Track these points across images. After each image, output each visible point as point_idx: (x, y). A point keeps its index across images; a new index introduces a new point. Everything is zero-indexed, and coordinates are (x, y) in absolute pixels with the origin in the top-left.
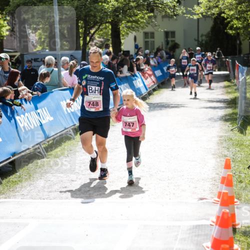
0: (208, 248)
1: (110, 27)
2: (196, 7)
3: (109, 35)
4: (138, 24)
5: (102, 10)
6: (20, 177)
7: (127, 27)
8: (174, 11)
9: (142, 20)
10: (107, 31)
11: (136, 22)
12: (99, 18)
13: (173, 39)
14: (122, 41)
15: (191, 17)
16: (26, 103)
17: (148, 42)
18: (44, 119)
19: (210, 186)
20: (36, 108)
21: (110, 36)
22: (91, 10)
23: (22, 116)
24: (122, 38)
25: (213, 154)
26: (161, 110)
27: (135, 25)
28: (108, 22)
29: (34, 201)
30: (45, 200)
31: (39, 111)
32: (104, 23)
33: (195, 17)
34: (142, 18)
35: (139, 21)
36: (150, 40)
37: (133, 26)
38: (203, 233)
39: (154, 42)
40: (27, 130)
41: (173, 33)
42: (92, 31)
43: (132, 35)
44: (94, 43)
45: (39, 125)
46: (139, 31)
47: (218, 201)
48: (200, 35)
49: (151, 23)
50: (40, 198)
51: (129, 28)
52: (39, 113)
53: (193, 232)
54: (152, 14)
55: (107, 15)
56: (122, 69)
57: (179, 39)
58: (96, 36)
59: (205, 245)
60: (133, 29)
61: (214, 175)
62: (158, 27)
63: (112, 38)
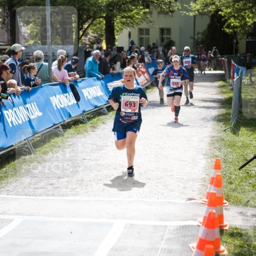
0: (194, 248)
1: (104, 22)
2: (192, 4)
3: (103, 30)
4: (133, 19)
5: (96, 4)
6: (6, 172)
7: (121, 22)
8: (169, 8)
9: (137, 16)
10: (101, 26)
11: (131, 17)
12: (92, 12)
13: (168, 36)
14: (117, 37)
15: (187, 14)
16: (15, 97)
17: (143, 38)
18: (32, 114)
19: (200, 187)
20: (25, 103)
21: (104, 32)
22: (84, 4)
23: (10, 110)
24: (116, 33)
25: (204, 155)
26: (153, 108)
27: (130, 21)
28: (102, 17)
29: (19, 197)
30: (31, 197)
31: (28, 106)
32: (97, 18)
33: (191, 14)
34: (138, 14)
35: (134, 17)
36: (144, 36)
37: (128, 22)
38: (190, 234)
39: (148, 38)
40: (15, 125)
41: (169, 30)
42: (85, 26)
43: (126, 31)
44: (87, 38)
45: (27, 120)
46: (134, 27)
47: (206, 202)
48: (196, 33)
49: (146, 20)
50: (26, 195)
51: (123, 23)
52: (27, 108)
53: (179, 233)
54: (148, 10)
55: (101, 10)
56: (114, 65)
57: (174, 36)
58: (90, 31)
59: (191, 245)
60: (128, 25)
61: (204, 176)
62: (153, 23)
63: (105, 33)
